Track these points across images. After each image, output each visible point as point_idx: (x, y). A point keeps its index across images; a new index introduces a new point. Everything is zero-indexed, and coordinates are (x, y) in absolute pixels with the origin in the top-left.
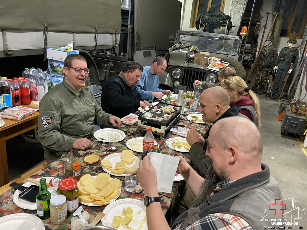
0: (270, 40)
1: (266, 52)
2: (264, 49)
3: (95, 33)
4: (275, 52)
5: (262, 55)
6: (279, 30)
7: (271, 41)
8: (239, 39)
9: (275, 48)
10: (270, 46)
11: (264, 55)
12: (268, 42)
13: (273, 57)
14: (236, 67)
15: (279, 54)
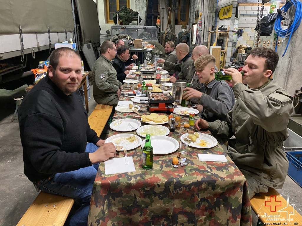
1: (169, 37)
2: (167, 35)
3: (65, 32)
4: (174, 36)
5: (167, 39)
6: (174, 20)
7: (171, 29)
8: (156, 28)
9: (174, 33)
10: (171, 32)
12: (169, 29)
13: (174, 40)
14: (159, 47)
15: (177, 37)
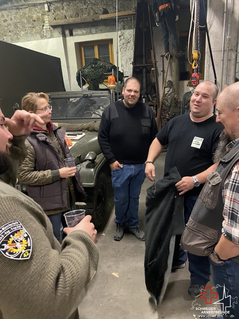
0: (169, 86)
4: (178, 100)
6: (177, 73)
9: (176, 96)
11: (165, 105)
12: (167, 89)
13: (176, 106)
15: (182, 101)
